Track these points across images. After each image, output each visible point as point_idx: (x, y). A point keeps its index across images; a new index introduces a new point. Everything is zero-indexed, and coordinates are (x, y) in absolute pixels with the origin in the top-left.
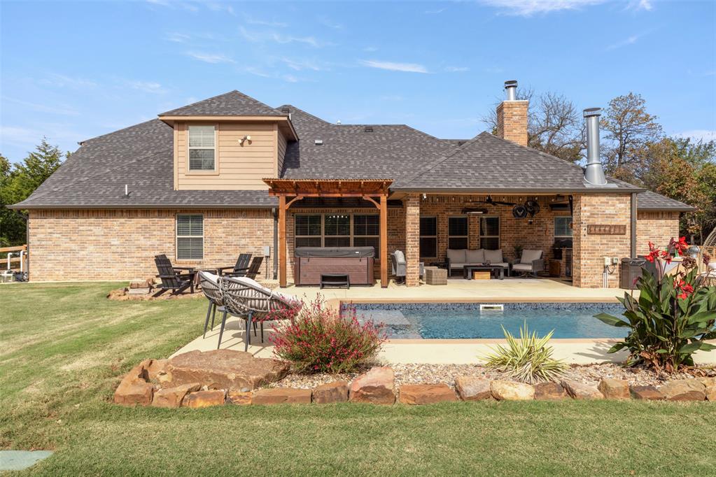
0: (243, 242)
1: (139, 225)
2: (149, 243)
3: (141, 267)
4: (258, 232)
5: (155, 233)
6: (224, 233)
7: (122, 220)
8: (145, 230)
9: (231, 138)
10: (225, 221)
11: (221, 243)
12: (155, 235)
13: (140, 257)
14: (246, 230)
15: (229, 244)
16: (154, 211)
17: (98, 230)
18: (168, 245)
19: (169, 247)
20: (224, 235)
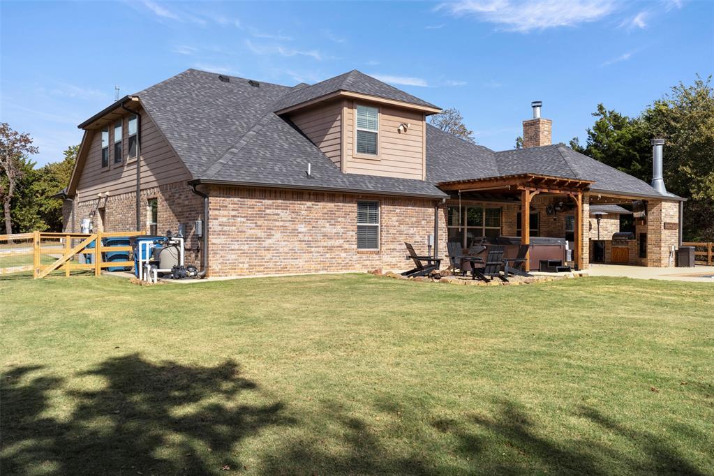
0: (412, 231)
1: (325, 211)
2: (334, 231)
3: (327, 258)
4: (423, 222)
5: (340, 219)
6: (397, 221)
7: (309, 204)
8: (330, 216)
9: (391, 123)
10: (398, 209)
11: (395, 232)
12: (339, 222)
13: (326, 247)
14: (414, 219)
15: (401, 233)
16: (339, 196)
17: (285, 215)
18: (351, 233)
19: (352, 236)
20: (397, 224)
